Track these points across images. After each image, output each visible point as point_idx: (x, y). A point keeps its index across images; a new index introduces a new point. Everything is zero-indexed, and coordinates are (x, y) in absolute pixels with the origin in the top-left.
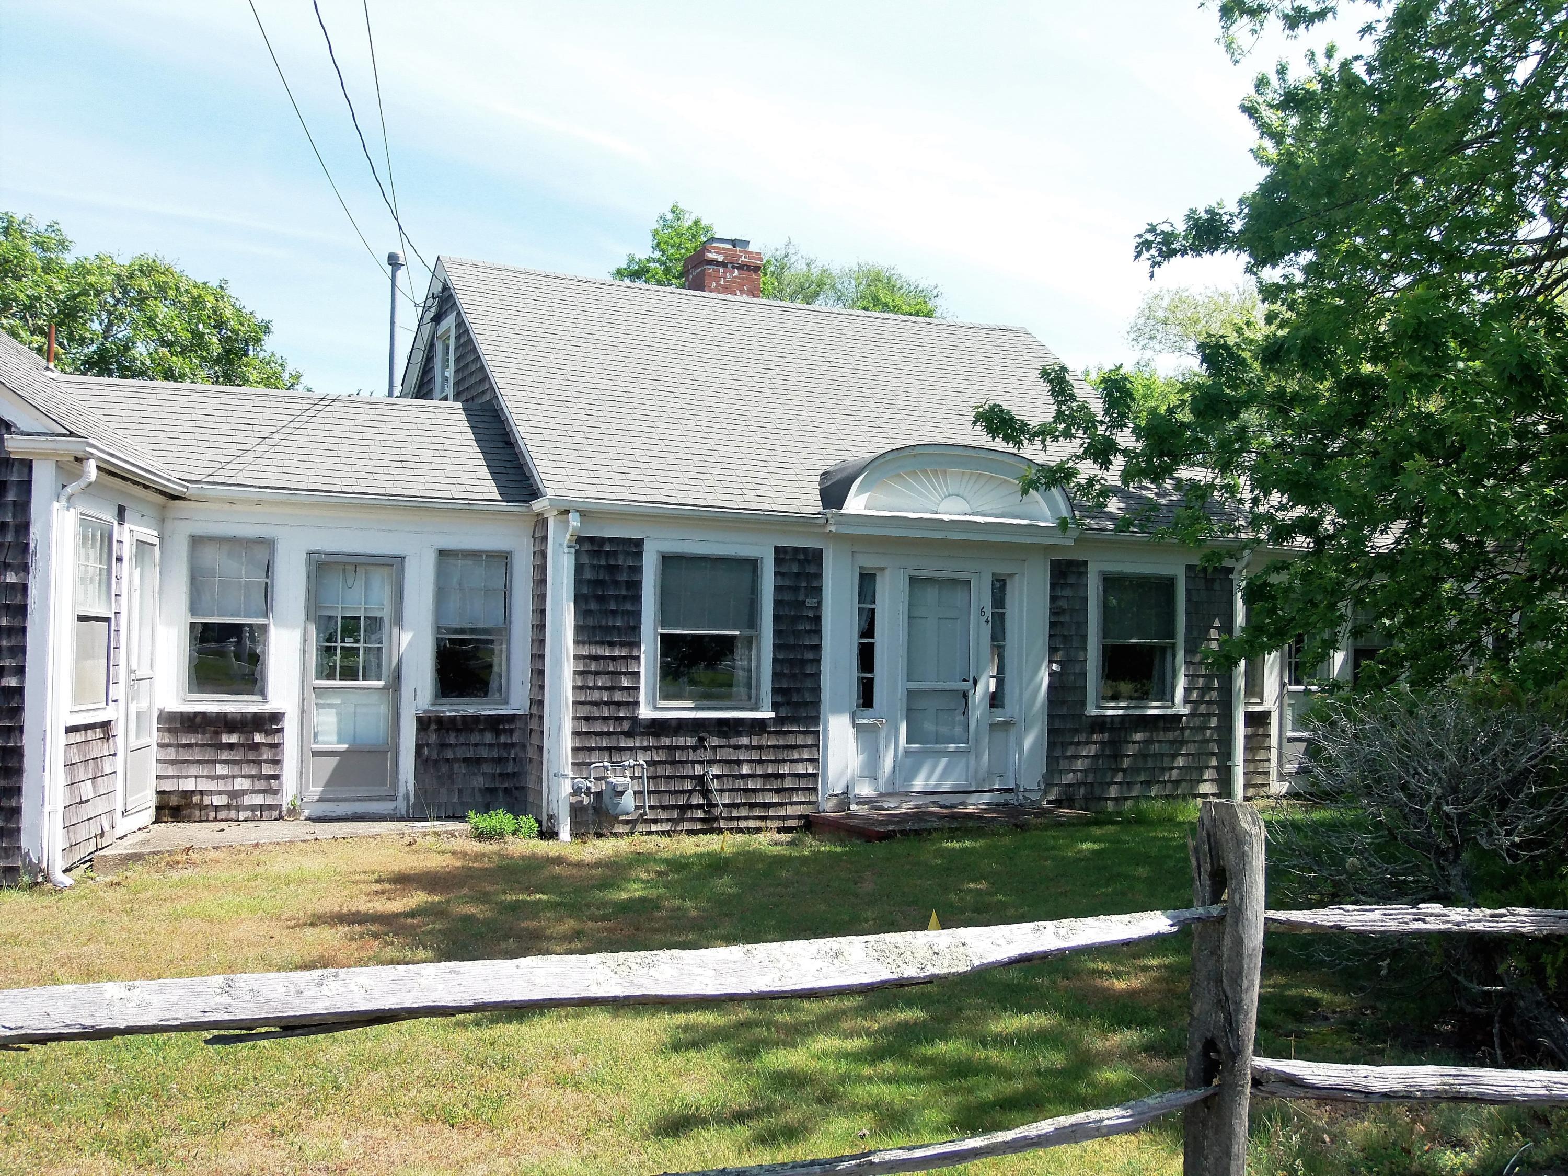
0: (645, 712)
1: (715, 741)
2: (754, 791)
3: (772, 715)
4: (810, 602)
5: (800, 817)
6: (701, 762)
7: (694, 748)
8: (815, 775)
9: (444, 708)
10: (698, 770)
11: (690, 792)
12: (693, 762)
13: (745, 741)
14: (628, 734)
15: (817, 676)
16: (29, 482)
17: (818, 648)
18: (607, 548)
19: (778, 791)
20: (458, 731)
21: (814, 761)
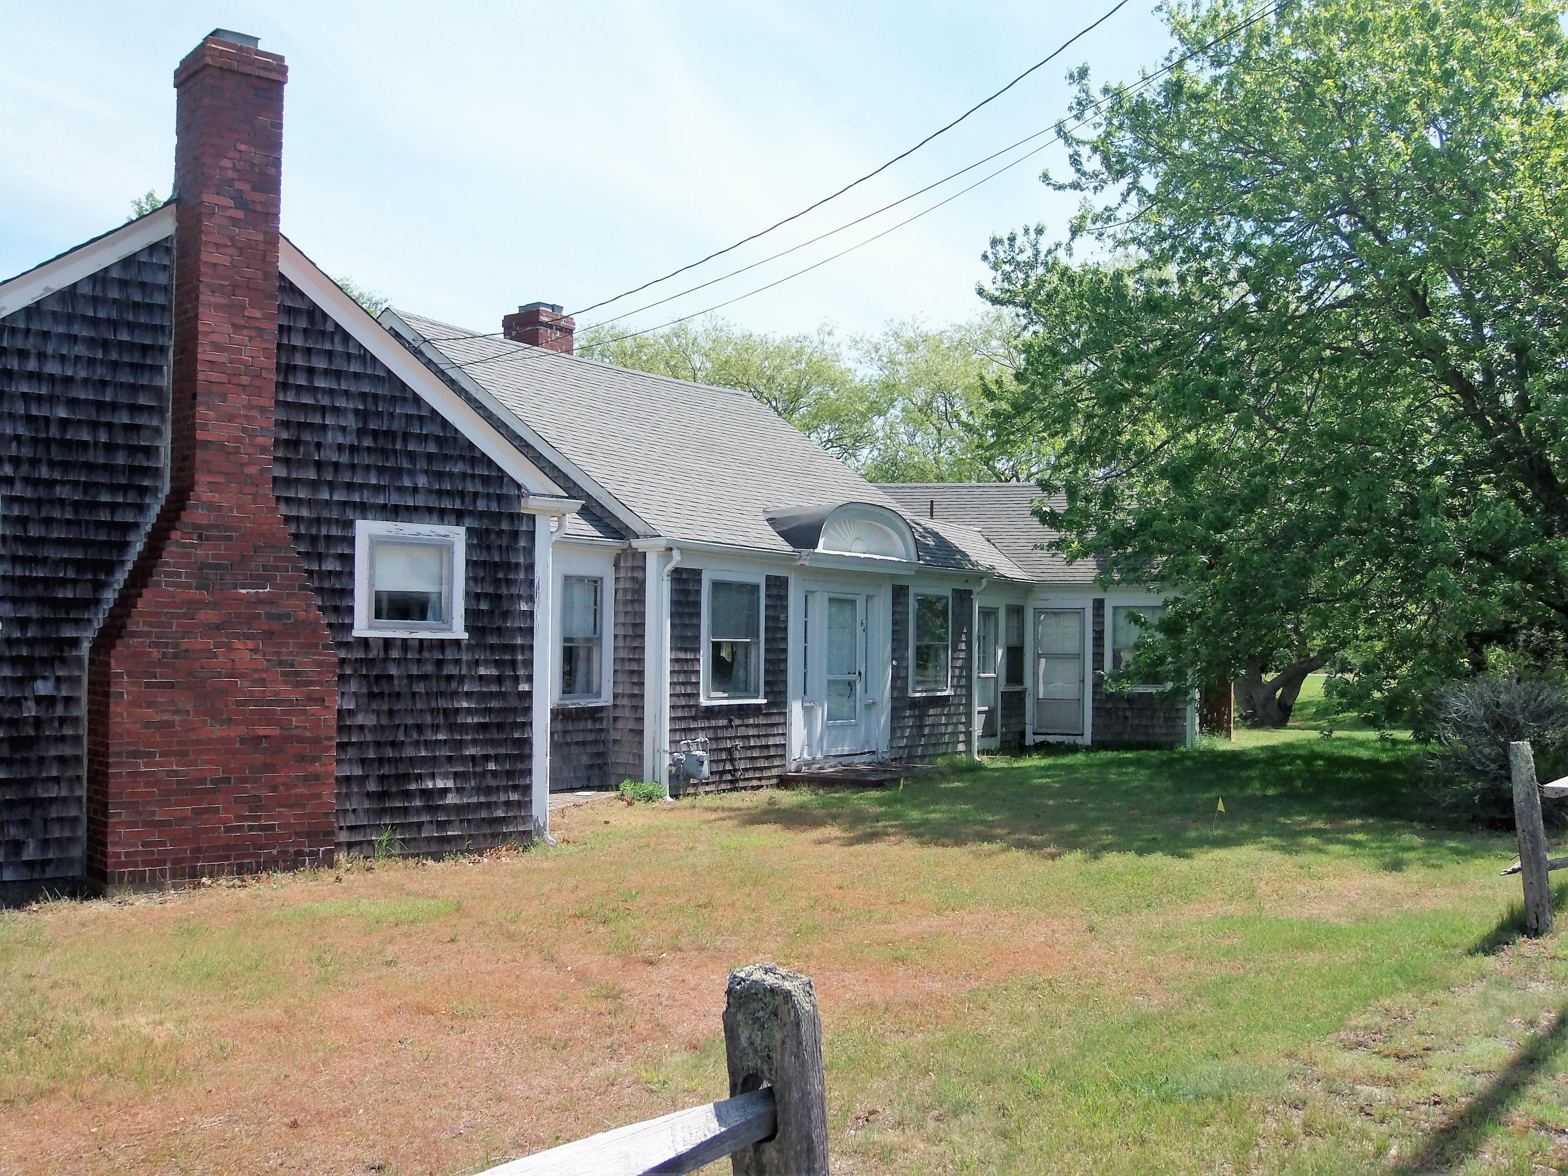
0: (704, 702)
1: (737, 722)
2: (756, 758)
3: (765, 701)
4: (782, 617)
5: (778, 777)
6: (730, 738)
7: (726, 727)
8: (784, 745)
9: (567, 702)
10: (729, 744)
11: (724, 761)
12: (726, 738)
13: (751, 721)
14: (694, 718)
15: (785, 671)
16: (534, 532)
17: (785, 651)
18: (684, 576)
19: (767, 758)
20: (573, 720)
21: (784, 734)
